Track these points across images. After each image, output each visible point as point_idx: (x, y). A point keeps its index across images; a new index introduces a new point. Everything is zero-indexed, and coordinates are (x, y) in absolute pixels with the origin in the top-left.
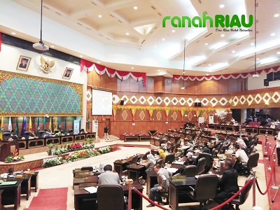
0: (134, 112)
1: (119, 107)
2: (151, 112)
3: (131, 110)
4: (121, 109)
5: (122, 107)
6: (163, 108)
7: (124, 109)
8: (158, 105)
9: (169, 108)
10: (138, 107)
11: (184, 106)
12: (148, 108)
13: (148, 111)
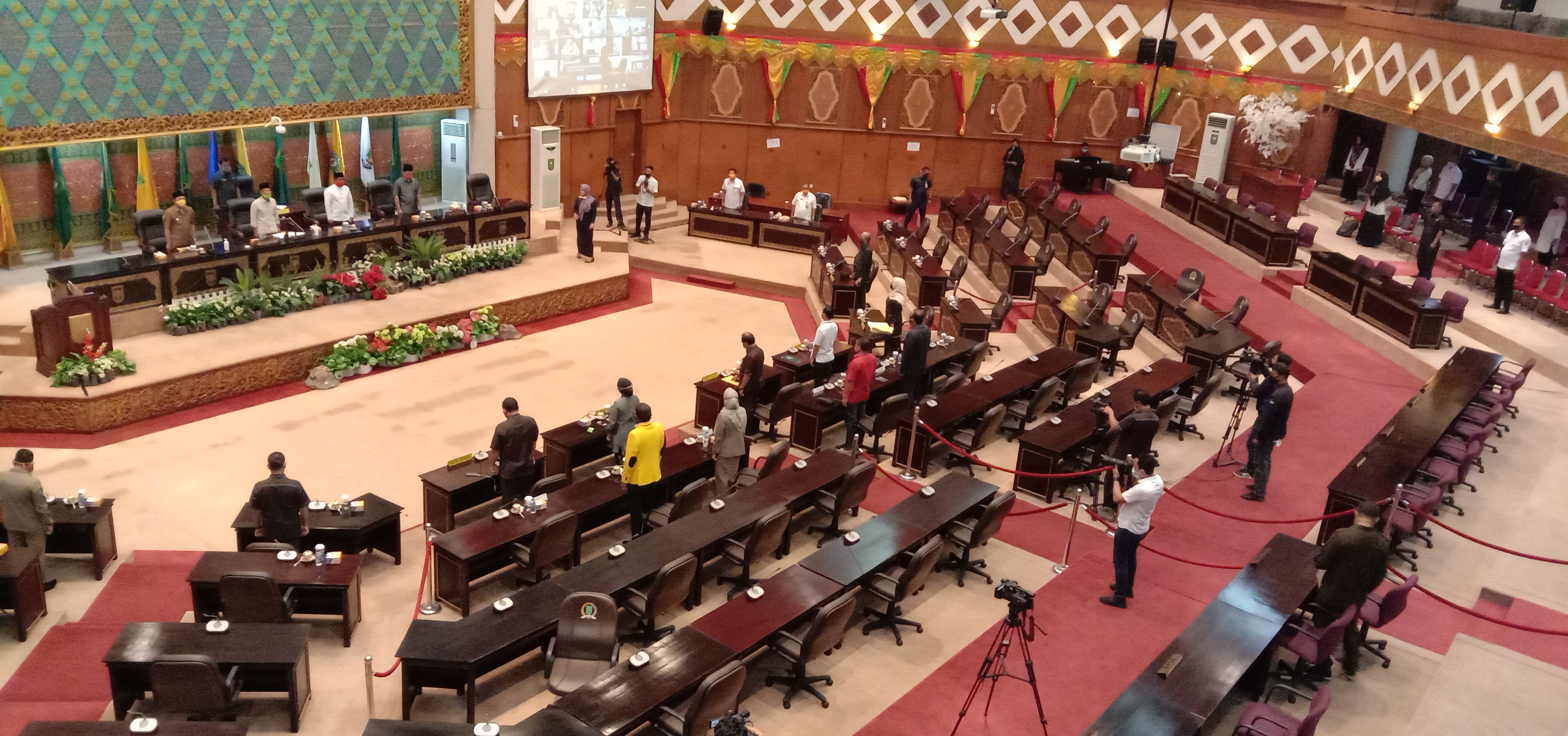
0: (776, 75)
1: (696, 41)
2: (875, 80)
3: (762, 63)
4: (707, 56)
5: (715, 45)
6: (947, 61)
7: (726, 56)
8: (918, 43)
9: (985, 63)
10: (805, 49)
11: (1078, 53)
12: (859, 55)
13: (860, 75)
